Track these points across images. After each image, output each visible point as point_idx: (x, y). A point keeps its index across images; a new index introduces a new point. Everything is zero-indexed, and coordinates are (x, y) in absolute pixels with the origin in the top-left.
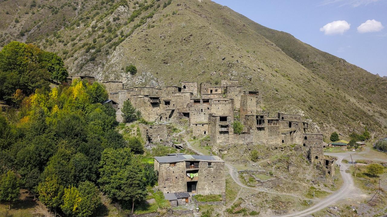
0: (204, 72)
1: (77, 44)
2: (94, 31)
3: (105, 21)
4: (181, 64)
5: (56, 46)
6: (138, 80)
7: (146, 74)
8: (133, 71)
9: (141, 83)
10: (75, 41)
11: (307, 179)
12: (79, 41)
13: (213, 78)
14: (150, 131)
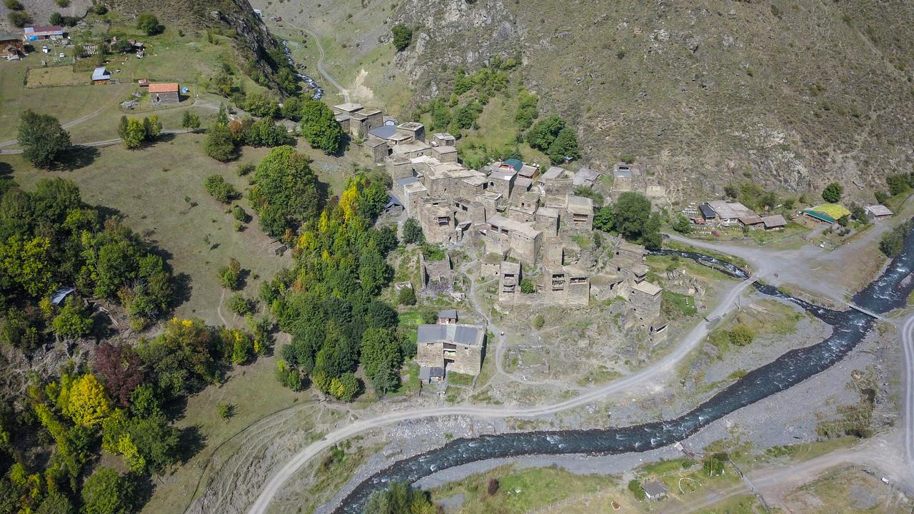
0: (607, 18)
6: (478, 17)
7: (494, 6)
9: (483, 25)
13: (618, 39)
14: (430, 268)
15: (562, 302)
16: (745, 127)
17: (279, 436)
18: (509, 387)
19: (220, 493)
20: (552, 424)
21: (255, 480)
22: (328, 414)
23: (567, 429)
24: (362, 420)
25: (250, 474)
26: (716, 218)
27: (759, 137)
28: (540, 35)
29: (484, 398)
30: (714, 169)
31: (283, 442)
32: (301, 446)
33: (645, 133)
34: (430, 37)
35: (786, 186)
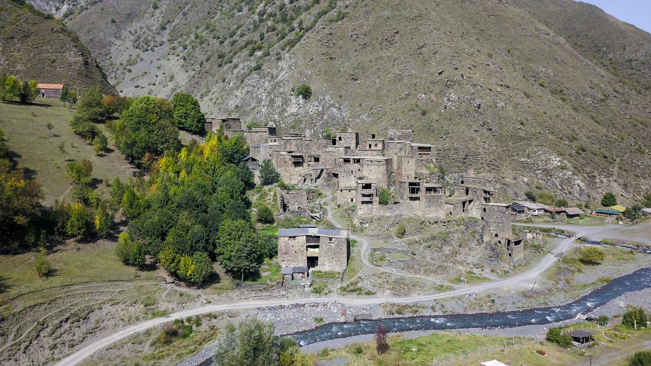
0: (408, 95)
1: (237, 41)
2: (261, 21)
3: (277, 3)
4: (377, 81)
5: (209, 45)
6: (312, 107)
7: (324, 99)
8: (306, 93)
9: (316, 112)
10: (236, 37)
11: (469, 261)
12: (240, 37)
13: (419, 104)
14: (287, 197)
16: (529, 154)
20: (433, 308)
22: (175, 295)
23: (451, 313)
26: (526, 211)
27: (541, 161)
29: (354, 290)
30: (513, 182)
32: (137, 319)
35: (571, 197)
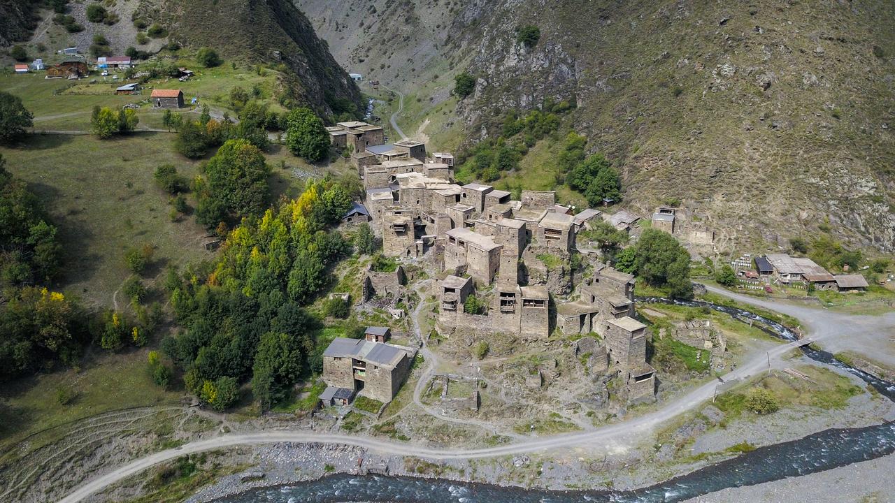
0: (667, 56)
6: (537, 62)
7: (553, 50)
8: (531, 39)
9: (540, 68)
13: (676, 76)
14: (374, 280)
15: (514, 329)
16: (824, 173)
17: (122, 436)
18: (421, 421)
19: (11, 484)
20: (462, 472)
21: (66, 478)
22: (195, 422)
23: (480, 481)
24: (235, 434)
25: (64, 471)
26: (774, 273)
27: (841, 185)
28: (597, 77)
29: (389, 431)
30: (778, 219)
31: (125, 442)
32: (147, 451)
33: (696, 174)
34: (488, 82)
35: (877, 245)
